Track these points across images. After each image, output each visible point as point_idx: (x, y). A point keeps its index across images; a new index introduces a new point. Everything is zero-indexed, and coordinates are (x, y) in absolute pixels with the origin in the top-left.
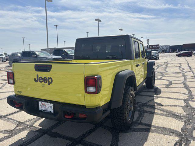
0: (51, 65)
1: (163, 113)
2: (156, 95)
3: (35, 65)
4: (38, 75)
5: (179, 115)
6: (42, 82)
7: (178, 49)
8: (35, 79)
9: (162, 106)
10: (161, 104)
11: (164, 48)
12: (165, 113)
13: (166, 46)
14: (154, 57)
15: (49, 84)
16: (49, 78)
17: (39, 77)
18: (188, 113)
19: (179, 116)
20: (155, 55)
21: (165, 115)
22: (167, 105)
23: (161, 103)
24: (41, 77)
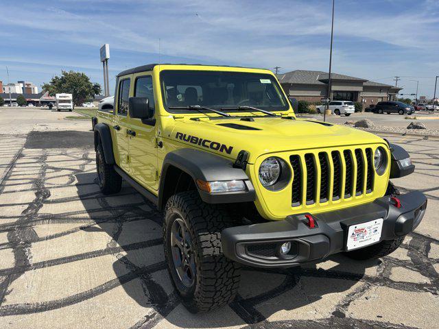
1: (75, 216)
2: (124, 257)
5: (45, 221)
9: (82, 228)
10: (88, 231)
12: (70, 216)
18: (28, 229)
19: (46, 219)
21: (69, 214)
22: (73, 232)
23: (88, 233)
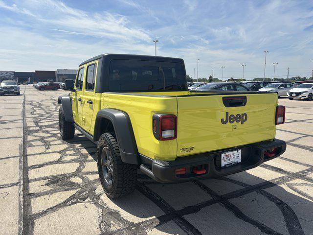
0: (246, 97)
3: (223, 98)
4: (227, 113)
6: (232, 122)
7: (29, 78)
8: (222, 120)
11: (3, 75)
13: (7, 72)
14: (13, 90)
15: (242, 123)
16: (243, 115)
17: (229, 115)
20: (16, 87)
24: (231, 115)
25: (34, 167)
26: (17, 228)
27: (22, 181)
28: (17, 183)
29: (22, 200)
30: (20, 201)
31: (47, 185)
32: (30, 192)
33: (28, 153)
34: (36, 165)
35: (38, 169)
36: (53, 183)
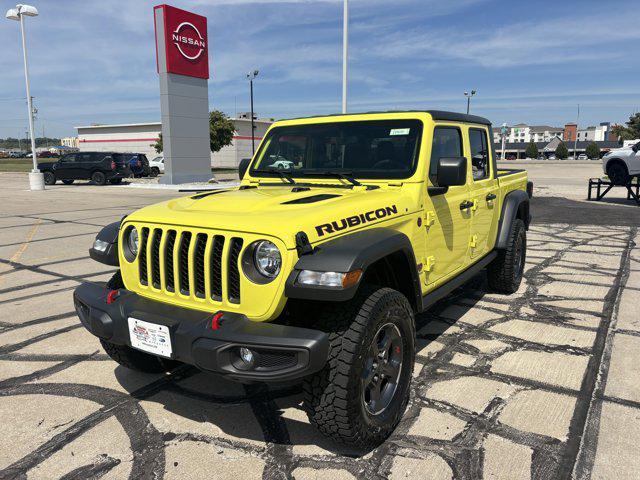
25: (577, 351)
26: (623, 298)
27: (609, 332)
28: (617, 332)
29: (614, 313)
30: (617, 312)
31: (572, 318)
32: (600, 319)
33: (574, 400)
34: (572, 353)
35: (573, 344)
36: (563, 319)
